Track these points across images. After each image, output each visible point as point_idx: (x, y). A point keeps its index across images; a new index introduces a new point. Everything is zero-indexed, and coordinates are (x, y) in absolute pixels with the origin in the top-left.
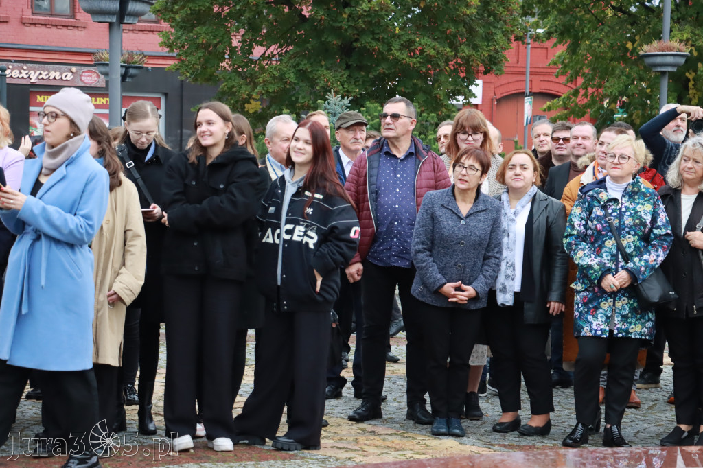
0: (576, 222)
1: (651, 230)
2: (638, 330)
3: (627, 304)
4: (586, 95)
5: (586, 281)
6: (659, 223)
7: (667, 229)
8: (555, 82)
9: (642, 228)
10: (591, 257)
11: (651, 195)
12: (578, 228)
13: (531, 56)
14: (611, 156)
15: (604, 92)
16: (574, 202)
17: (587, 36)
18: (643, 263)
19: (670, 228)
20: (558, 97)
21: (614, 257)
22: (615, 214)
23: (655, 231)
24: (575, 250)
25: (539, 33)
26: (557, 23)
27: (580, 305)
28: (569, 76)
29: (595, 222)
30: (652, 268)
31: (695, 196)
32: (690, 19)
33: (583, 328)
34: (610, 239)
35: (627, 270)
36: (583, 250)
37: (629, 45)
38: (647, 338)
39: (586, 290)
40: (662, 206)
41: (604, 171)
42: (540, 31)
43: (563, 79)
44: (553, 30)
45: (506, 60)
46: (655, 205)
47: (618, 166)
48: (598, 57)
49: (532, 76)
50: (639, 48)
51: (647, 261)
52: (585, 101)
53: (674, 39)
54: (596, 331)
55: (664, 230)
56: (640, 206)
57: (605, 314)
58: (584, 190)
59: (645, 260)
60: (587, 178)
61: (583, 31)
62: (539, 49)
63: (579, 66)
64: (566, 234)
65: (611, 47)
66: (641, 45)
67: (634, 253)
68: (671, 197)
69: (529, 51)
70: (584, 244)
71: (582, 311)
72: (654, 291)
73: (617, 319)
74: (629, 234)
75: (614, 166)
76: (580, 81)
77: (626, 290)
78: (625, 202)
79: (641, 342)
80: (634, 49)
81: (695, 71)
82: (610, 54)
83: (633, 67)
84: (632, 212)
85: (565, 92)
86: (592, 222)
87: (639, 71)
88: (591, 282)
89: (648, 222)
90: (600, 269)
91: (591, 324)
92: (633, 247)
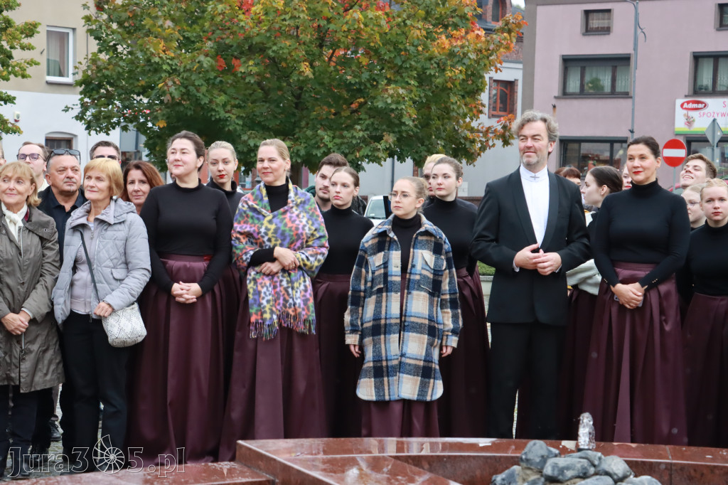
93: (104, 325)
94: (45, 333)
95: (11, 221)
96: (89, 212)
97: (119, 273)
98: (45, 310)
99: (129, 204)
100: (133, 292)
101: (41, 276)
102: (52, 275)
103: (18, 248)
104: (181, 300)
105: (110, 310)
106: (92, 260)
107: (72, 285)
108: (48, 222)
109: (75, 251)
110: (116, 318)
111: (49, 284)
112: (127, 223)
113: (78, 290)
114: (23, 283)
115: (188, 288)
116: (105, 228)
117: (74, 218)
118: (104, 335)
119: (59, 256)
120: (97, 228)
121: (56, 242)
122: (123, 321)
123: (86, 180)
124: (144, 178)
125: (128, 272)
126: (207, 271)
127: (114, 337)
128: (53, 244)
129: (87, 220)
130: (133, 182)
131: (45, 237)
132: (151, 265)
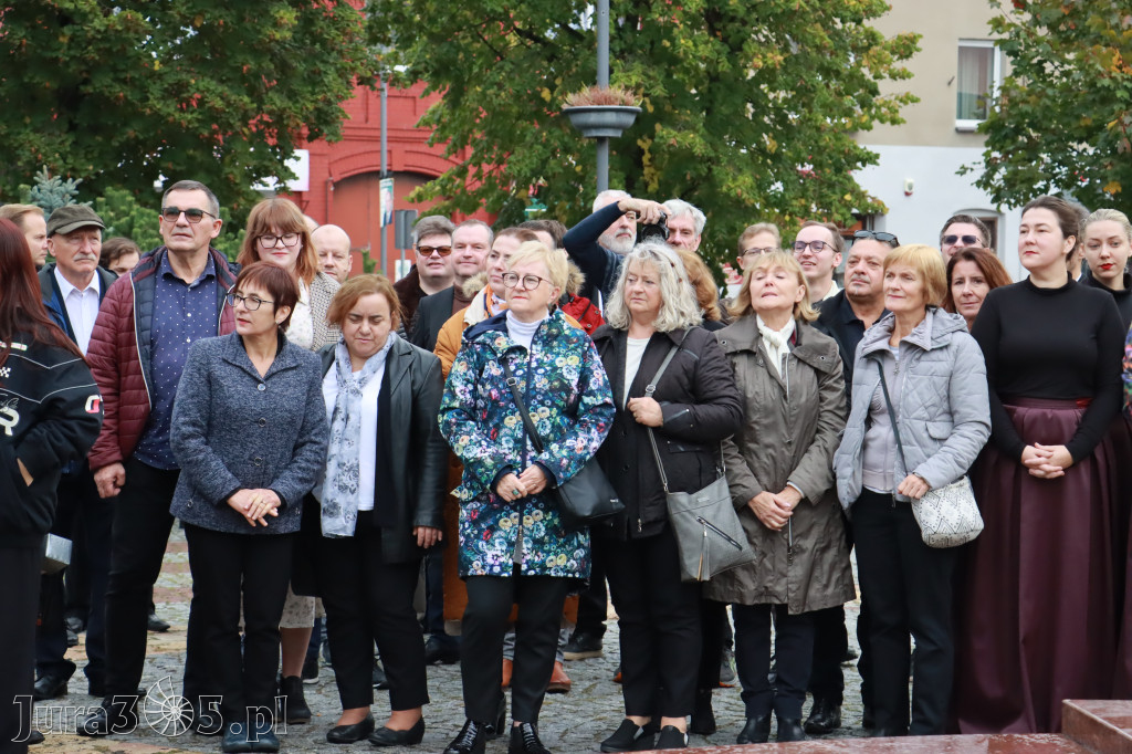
0: (459, 386)
1: (579, 398)
2: (562, 562)
3: (541, 521)
4: (478, 176)
5: (476, 485)
6: (593, 386)
7: (606, 396)
8: (430, 154)
9: (564, 395)
10: (481, 445)
11: (578, 339)
12: (462, 397)
13: (389, 110)
14: (512, 278)
15: (509, 171)
16: (455, 354)
17: (479, 79)
18: (564, 452)
19: (610, 394)
20: (434, 178)
21: (519, 444)
22: (520, 372)
23: (587, 400)
24: (456, 434)
25: (399, 73)
26: (428, 56)
27: (467, 526)
28: (451, 143)
29: (488, 387)
30: (581, 460)
31: (646, 341)
32: (640, 52)
33: (471, 562)
34: (513, 413)
35: (539, 464)
36: (469, 434)
37: (546, 94)
38: (577, 575)
39: (475, 499)
40: (597, 358)
41: (501, 301)
42: (401, 68)
43: (441, 149)
44: (420, 68)
45: (346, 117)
46: (585, 356)
47: (523, 295)
48: (497, 114)
49: (394, 145)
50: (560, 98)
51: (571, 449)
52: (478, 185)
53: (616, 85)
54: (492, 566)
55: (600, 398)
56: (560, 358)
57: (506, 539)
58: (471, 334)
59: (569, 447)
60: (474, 314)
61: (471, 69)
62: (401, 100)
63: (466, 128)
64: (442, 408)
65: (517, 97)
66: (564, 93)
67: (552, 436)
68: (611, 343)
69: (385, 102)
70: (471, 423)
71: (469, 534)
72: (586, 497)
73: (526, 546)
74: (543, 405)
75: (516, 294)
76: (470, 151)
77: (539, 496)
78: (537, 352)
79: (568, 584)
80: (553, 99)
81: (652, 137)
82: (515, 109)
83: (553, 130)
84: (548, 368)
85: (445, 169)
86: (484, 386)
87: (563, 136)
88: (483, 485)
89: (574, 384)
90: (495, 466)
91: (483, 555)
92: (550, 426)
93: (914, 511)
94: (824, 521)
95: (771, 344)
96: (891, 331)
97: (939, 429)
98: (823, 487)
99: (956, 318)
100: (961, 460)
101: (818, 431)
102: (836, 430)
103: (782, 388)
104: (1038, 472)
105: (924, 487)
106: (896, 409)
107: (864, 446)
108: (827, 345)
109: (870, 393)
110: (935, 501)
111: (829, 445)
112: (953, 348)
113: (873, 456)
114: (790, 443)
115: (1048, 454)
116: (917, 356)
117: (869, 340)
118: (916, 529)
119: (845, 400)
120: (904, 357)
121: (841, 378)
122: (945, 506)
123: (886, 280)
124: (979, 274)
125: (954, 427)
126: (1081, 424)
127: (930, 532)
128: (836, 382)
129: (889, 343)
130: (961, 281)
131: (822, 369)
132: (992, 416)
